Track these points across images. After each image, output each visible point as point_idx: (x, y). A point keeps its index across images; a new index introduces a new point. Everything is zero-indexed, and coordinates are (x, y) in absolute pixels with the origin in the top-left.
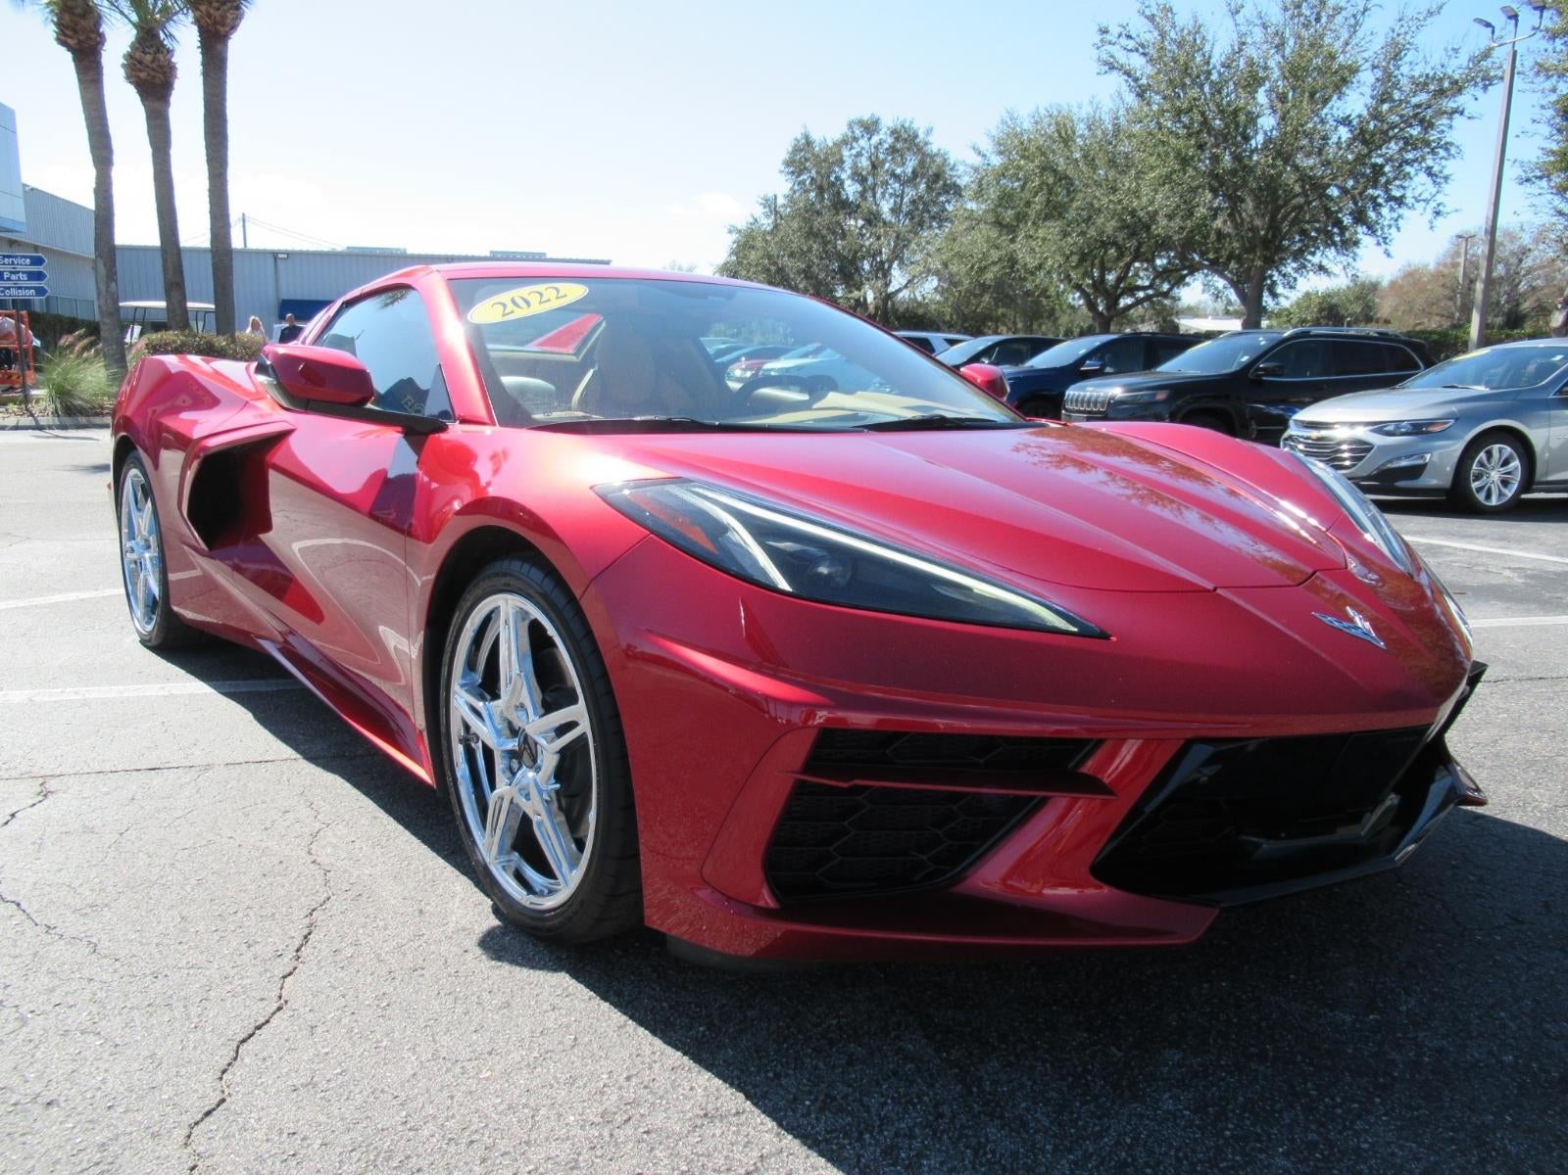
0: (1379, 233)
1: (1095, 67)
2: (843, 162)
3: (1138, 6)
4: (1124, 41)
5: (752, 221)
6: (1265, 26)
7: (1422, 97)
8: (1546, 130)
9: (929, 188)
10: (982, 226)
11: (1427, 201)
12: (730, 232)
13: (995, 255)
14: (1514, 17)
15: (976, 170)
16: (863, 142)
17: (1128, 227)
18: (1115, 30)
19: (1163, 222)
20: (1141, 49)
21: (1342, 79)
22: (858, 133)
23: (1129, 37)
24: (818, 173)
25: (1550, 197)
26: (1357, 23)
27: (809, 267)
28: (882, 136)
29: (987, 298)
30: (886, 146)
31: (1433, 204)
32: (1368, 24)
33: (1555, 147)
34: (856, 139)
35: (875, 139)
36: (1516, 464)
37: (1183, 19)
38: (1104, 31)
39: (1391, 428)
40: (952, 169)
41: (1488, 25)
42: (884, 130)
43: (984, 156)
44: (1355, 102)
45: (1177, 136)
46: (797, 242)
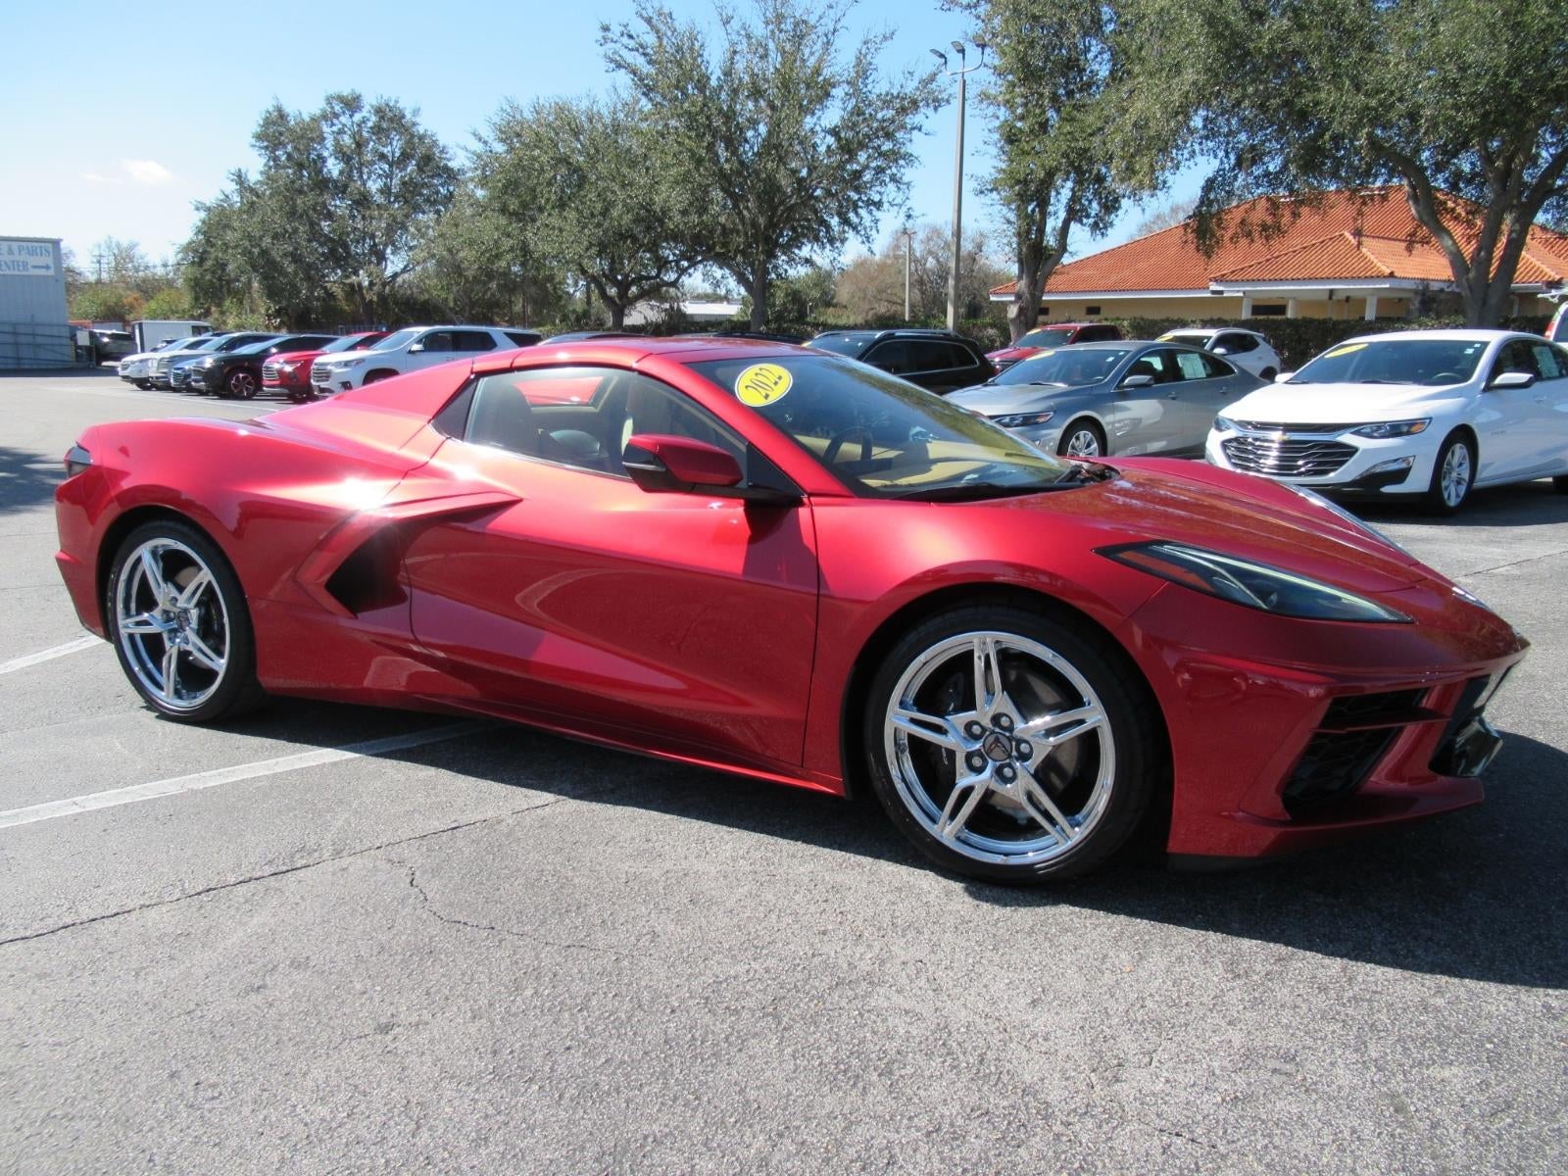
0: (863, 233)
1: (604, 65)
2: (324, 139)
3: (634, 7)
4: (625, 40)
5: (222, 197)
6: (749, 37)
7: (889, 113)
8: (994, 151)
9: (420, 169)
10: (489, 213)
11: (900, 206)
12: (197, 209)
13: (507, 243)
14: (962, 51)
15: (479, 157)
16: (344, 119)
17: (643, 220)
18: (616, 30)
19: (678, 218)
20: (641, 49)
21: (824, 93)
22: (337, 108)
23: (631, 37)
24: (295, 148)
25: (1000, 207)
26: (828, 42)
27: (296, 249)
28: (365, 113)
29: (494, 285)
30: (370, 124)
31: (904, 209)
32: (838, 42)
33: (1004, 166)
34: (336, 116)
35: (357, 117)
36: (1095, 445)
37: (681, 24)
38: (606, 29)
39: (1007, 420)
40: (442, 152)
41: (942, 56)
42: (367, 108)
43: (485, 143)
44: (832, 114)
45: (690, 138)
46: (279, 221)
